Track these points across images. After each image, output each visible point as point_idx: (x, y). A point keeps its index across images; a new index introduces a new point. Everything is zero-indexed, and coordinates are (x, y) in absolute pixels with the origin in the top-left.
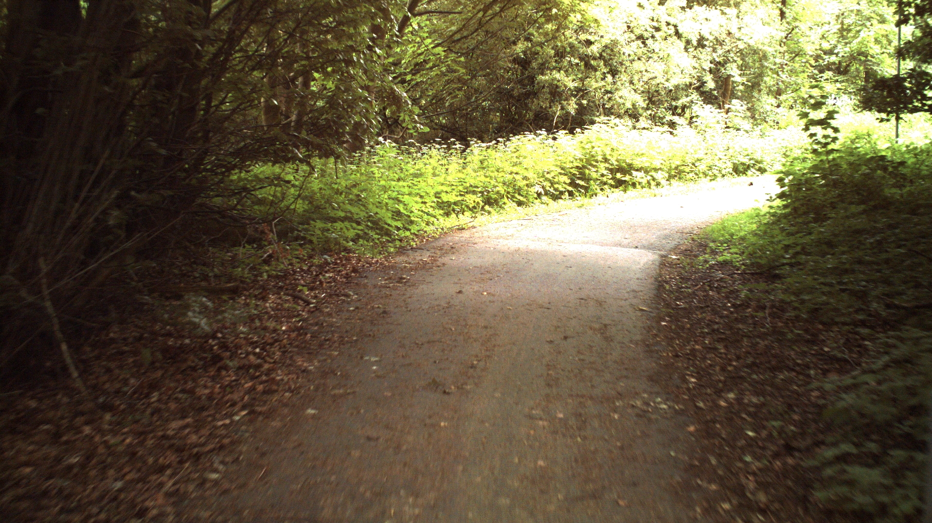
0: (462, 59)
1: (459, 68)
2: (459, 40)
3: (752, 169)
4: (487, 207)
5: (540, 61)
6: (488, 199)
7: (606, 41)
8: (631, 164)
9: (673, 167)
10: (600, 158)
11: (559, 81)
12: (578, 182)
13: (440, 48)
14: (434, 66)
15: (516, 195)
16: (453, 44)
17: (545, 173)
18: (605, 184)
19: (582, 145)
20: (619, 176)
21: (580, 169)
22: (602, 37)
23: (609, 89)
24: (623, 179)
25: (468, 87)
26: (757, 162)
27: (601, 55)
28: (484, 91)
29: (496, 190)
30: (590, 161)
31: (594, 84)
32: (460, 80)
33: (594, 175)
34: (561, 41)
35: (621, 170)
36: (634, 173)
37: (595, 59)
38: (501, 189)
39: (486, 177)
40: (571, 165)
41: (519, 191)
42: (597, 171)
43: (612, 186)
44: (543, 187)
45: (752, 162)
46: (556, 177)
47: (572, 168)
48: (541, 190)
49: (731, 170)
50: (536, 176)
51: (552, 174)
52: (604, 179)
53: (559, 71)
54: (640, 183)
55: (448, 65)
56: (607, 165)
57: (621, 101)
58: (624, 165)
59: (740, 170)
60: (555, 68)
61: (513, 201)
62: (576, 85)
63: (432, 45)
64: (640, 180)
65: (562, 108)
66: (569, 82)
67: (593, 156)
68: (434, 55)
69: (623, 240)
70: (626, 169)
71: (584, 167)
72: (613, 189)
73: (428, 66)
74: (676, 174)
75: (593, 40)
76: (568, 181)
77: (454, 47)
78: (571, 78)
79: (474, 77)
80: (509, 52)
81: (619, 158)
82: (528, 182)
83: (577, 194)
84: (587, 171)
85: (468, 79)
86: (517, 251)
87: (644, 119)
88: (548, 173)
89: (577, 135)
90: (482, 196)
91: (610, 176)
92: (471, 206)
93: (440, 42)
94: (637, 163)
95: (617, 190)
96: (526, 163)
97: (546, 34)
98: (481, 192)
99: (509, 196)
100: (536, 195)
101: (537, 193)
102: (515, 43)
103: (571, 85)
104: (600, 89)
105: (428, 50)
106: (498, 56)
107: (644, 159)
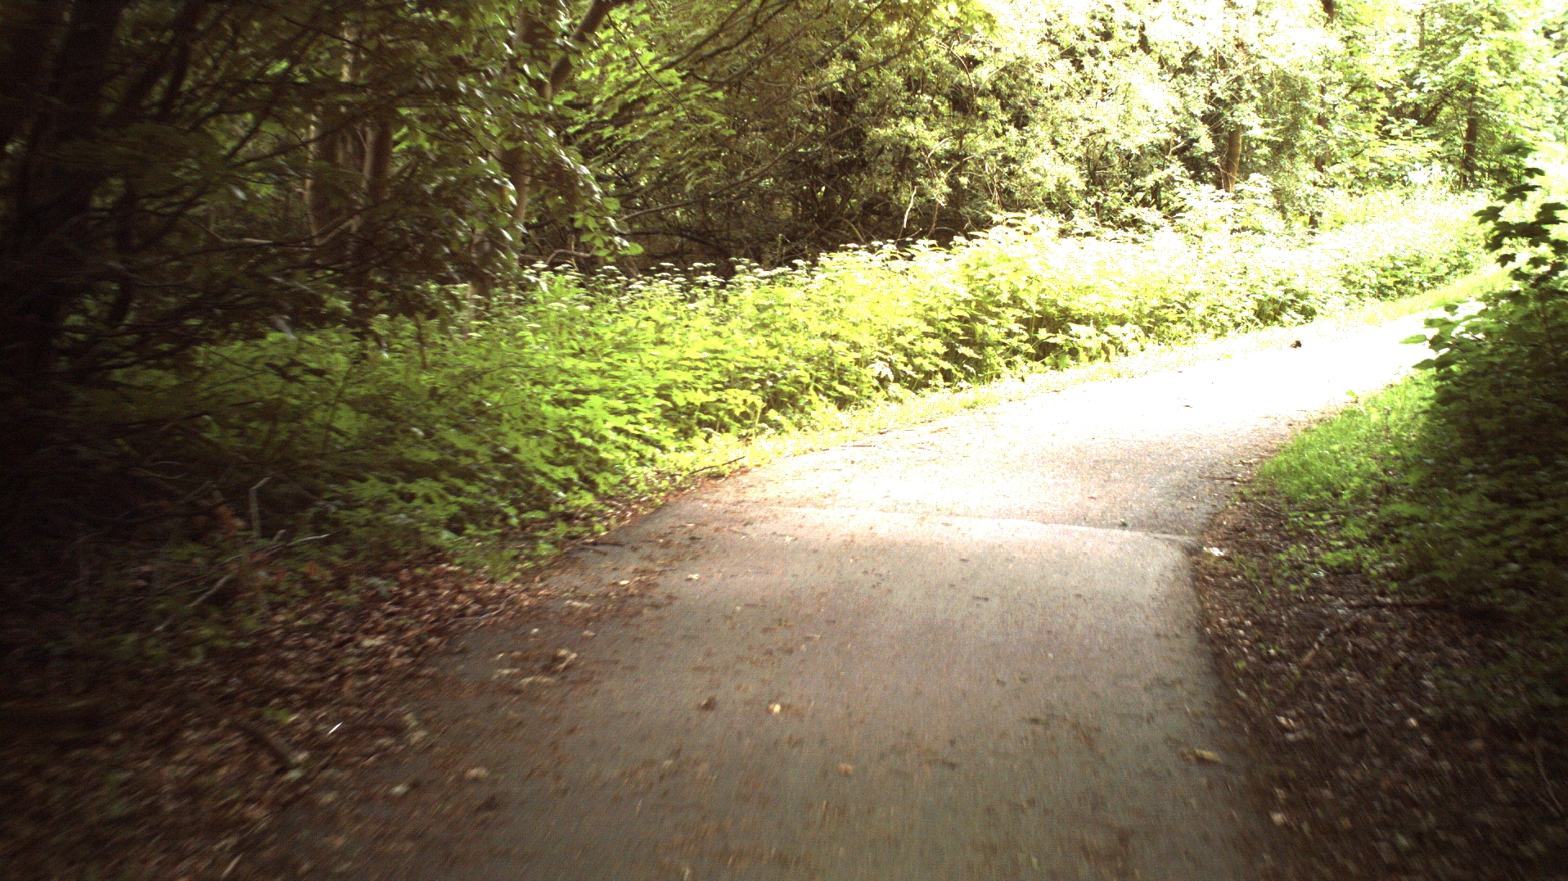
0: (719, 94)
1: (711, 113)
2: (711, 56)
3: (1290, 311)
4: (773, 414)
5: (876, 99)
6: (775, 394)
7: (1007, 57)
8: (1067, 309)
9: (1146, 310)
10: (1004, 298)
11: (912, 139)
12: (963, 350)
13: (673, 71)
14: (663, 108)
15: (835, 384)
16: (701, 64)
17: (895, 333)
18: (1015, 352)
19: (970, 272)
20: (1043, 334)
21: (966, 321)
22: (997, 50)
23: (1013, 155)
24: (1051, 341)
25: (731, 152)
26: (1297, 296)
27: (994, 85)
28: (765, 158)
29: (791, 374)
30: (985, 306)
31: (980, 143)
32: (714, 136)
33: (994, 335)
34: (917, 57)
35: (1046, 321)
36: (1075, 328)
37: (982, 94)
38: (802, 371)
39: (771, 346)
40: (946, 315)
41: (840, 374)
42: (999, 326)
43: (1028, 355)
44: (891, 364)
45: (1290, 296)
46: (918, 343)
47: (948, 321)
48: (887, 372)
49: (1251, 315)
50: (874, 340)
51: (910, 337)
52: (1014, 342)
53: (913, 119)
54: (1085, 349)
55: (691, 107)
56: (1019, 313)
57: (1036, 178)
58: (1053, 310)
59: (1269, 313)
60: (904, 113)
61: (829, 396)
62: (948, 146)
63: (657, 66)
64: (1088, 344)
65: (920, 194)
66: (935, 141)
67: (990, 294)
68: (660, 86)
69: (1088, 503)
70: (1059, 320)
71: (974, 318)
72: (1030, 363)
73: (647, 109)
74: (1153, 325)
75: (979, 57)
76: (942, 350)
77: (703, 69)
78: (936, 133)
79: (742, 131)
80: (814, 82)
81: (1043, 296)
82: (858, 355)
83: (961, 375)
84: (979, 328)
85: (731, 136)
86: (849, 544)
87: (1083, 213)
88: (900, 333)
89: (955, 250)
90: (762, 388)
91: (1026, 336)
92: (737, 412)
93: (674, 59)
94: (1078, 307)
95: (1038, 364)
96: (854, 311)
97: (889, 44)
98: (761, 381)
99: (820, 387)
100: (876, 383)
101: (878, 378)
102: (824, 63)
103: (937, 147)
104: (995, 155)
105: (648, 74)
106: (790, 89)
107: (1093, 298)
